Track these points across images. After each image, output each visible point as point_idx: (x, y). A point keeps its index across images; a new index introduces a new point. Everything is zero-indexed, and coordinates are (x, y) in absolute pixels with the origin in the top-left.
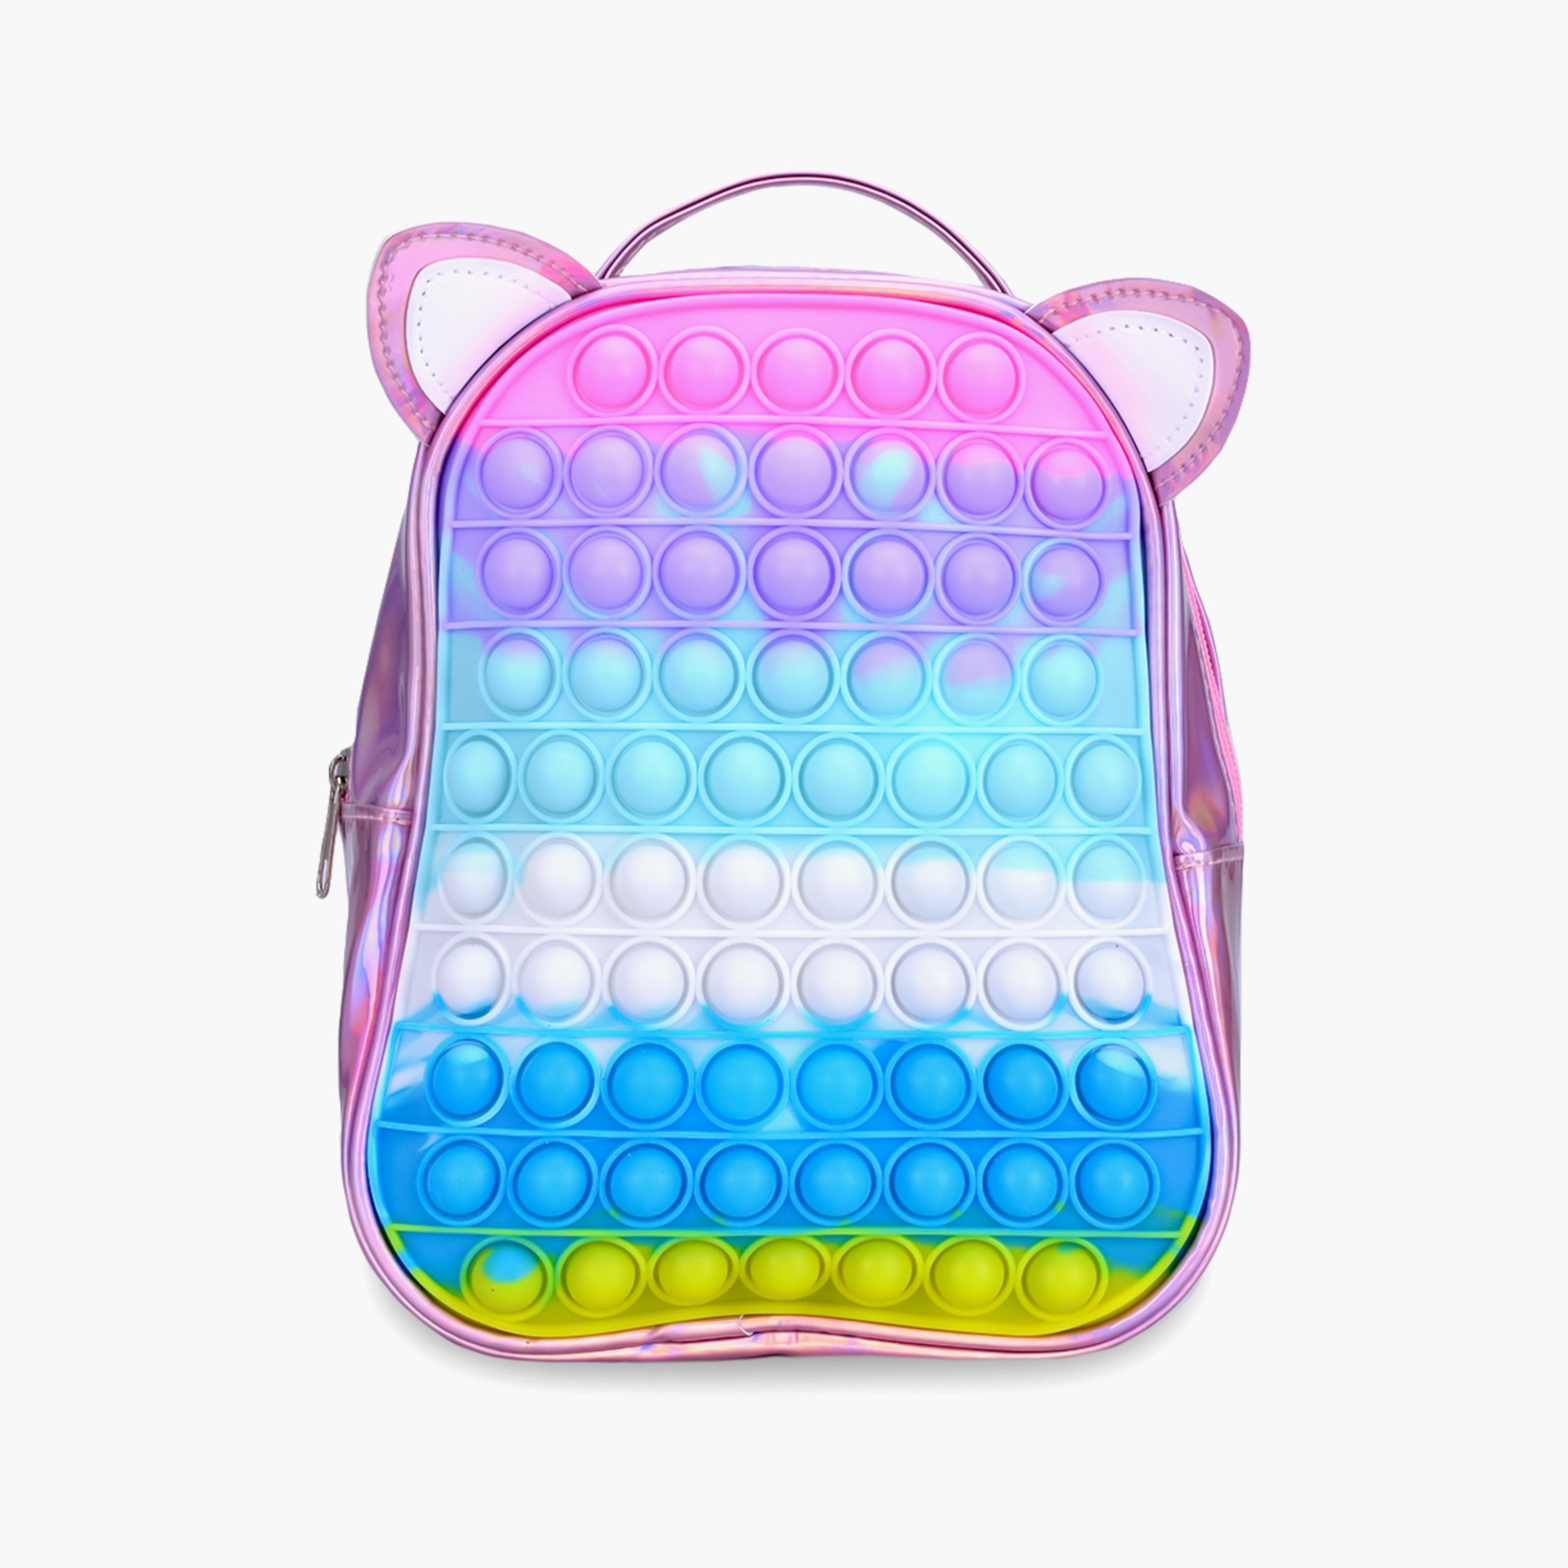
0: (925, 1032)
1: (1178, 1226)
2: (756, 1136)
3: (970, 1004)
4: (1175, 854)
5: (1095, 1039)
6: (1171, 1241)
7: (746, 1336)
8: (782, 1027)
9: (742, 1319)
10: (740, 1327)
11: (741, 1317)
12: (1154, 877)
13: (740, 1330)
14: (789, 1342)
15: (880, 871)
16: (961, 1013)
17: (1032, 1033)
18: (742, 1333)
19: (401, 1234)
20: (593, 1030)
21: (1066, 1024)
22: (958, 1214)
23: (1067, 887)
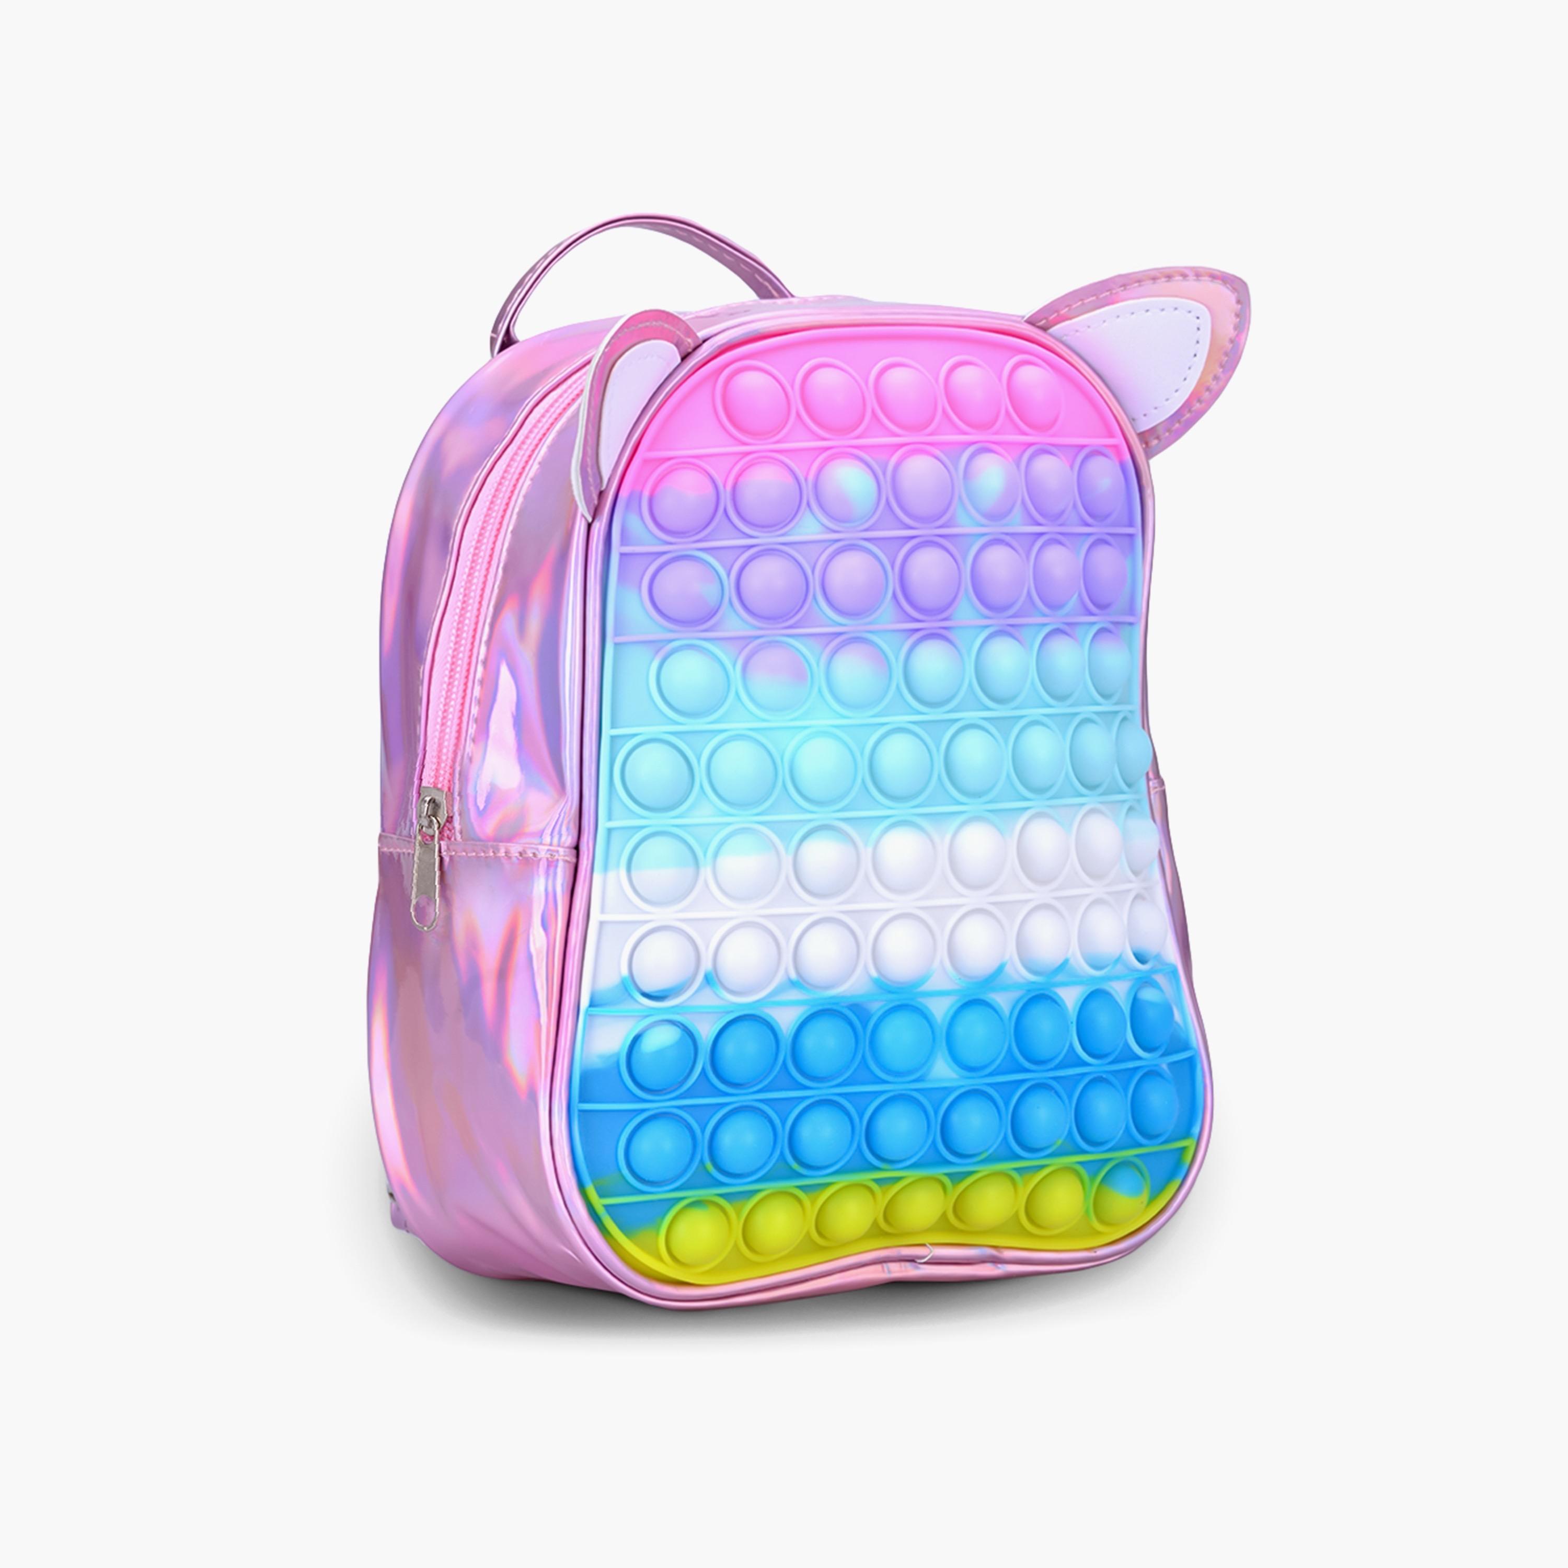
22: (1057, 1145)
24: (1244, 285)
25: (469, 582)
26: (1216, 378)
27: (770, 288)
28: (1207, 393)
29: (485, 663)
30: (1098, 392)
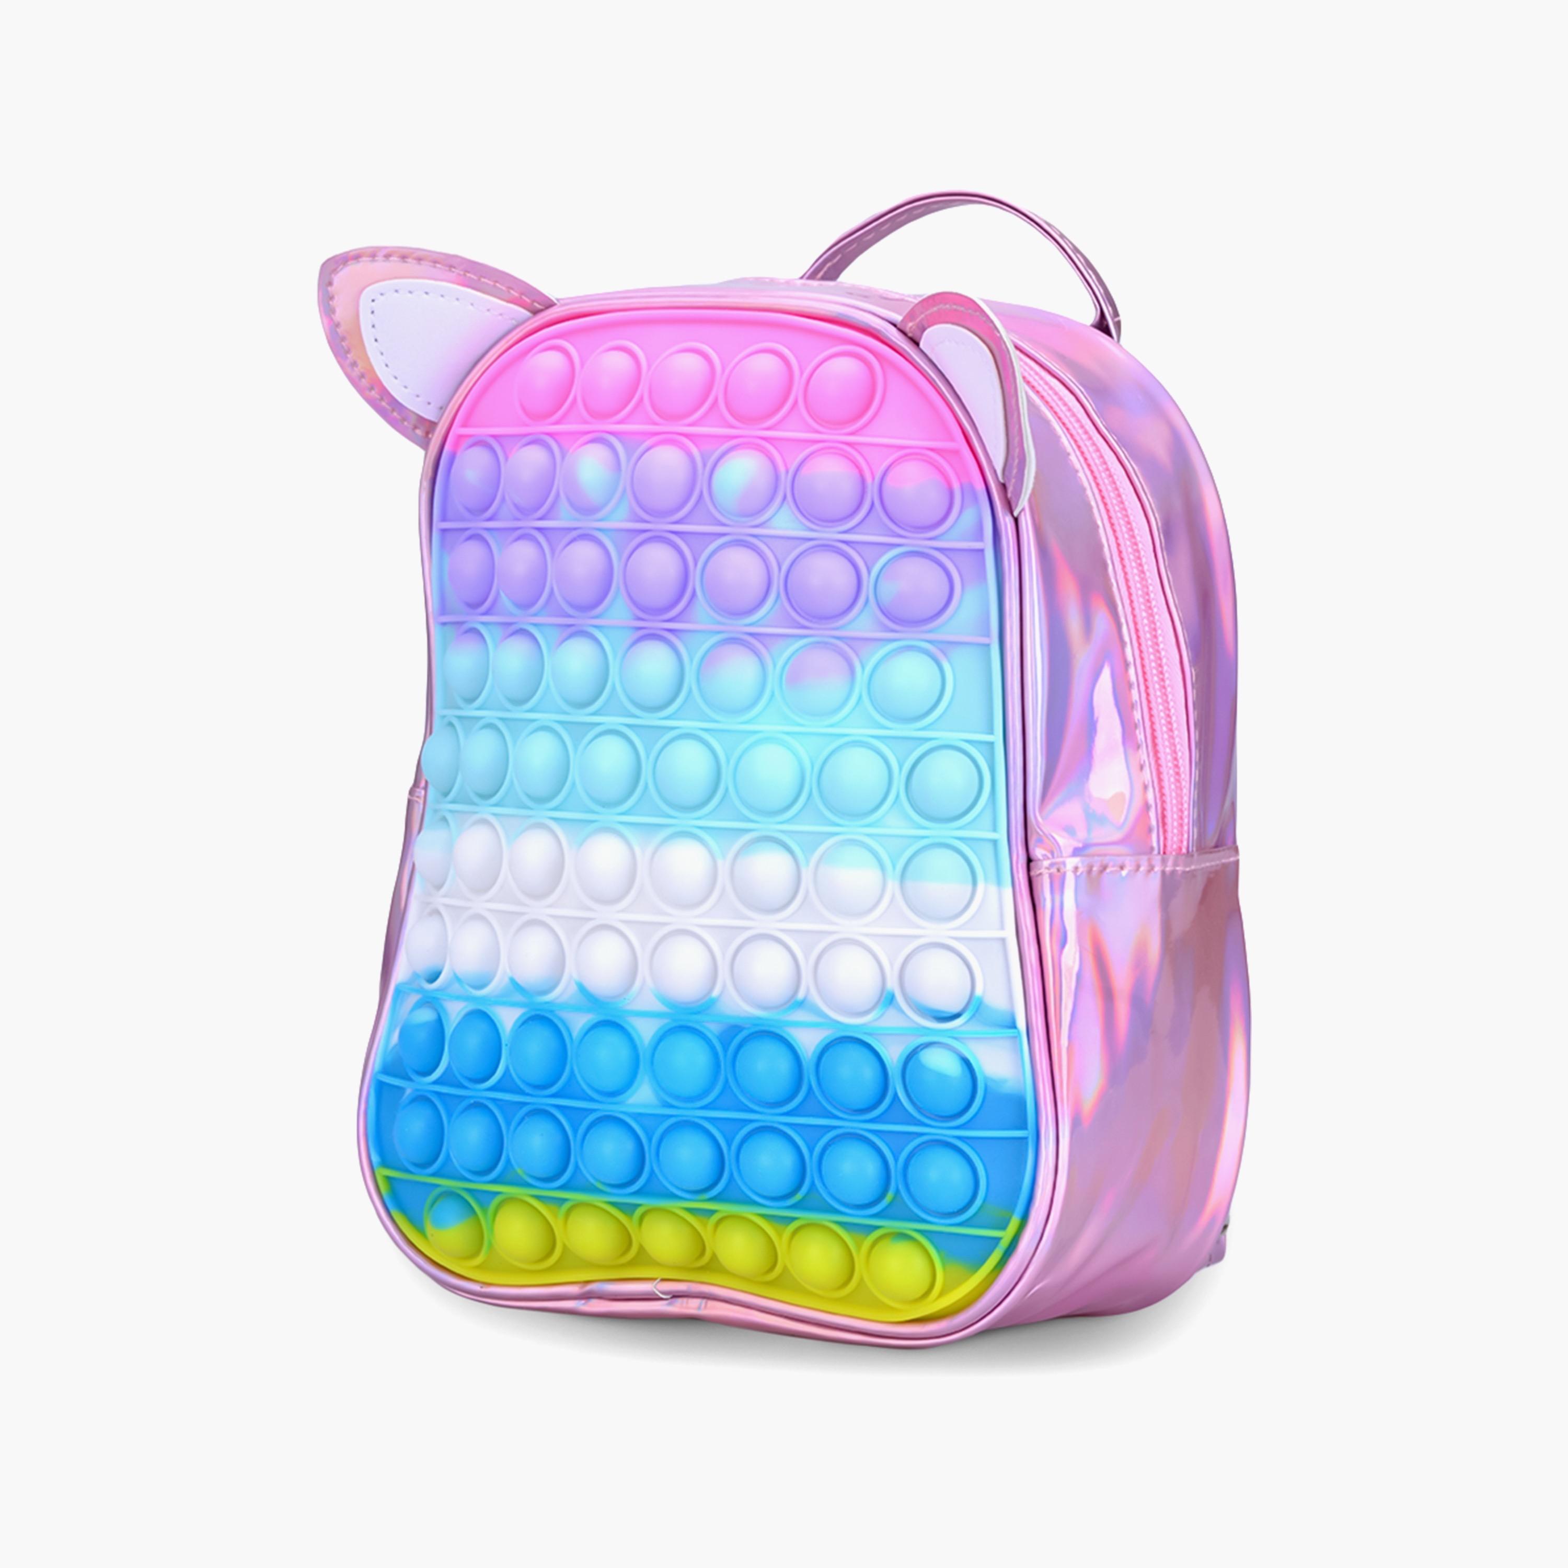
0: (759, 1018)
1: (1003, 1227)
2: (624, 1109)
3: (801, 995)
4: (1029, 860)
5: (922, 1036)
6: (997, 1240)
7: (661, 1299)
8: (639, 1006)
9: (658, 1282)
10: (655, 1290)
11: (658, 1280)
12: (999, 882)
13: (654, 1292)
14: (699, 1308)
15: (720, 862)
16: (795, 1003)
17: (857, 1026)
18: (657, 1295)
19: (389, 1179)
20: (502, 999)
21: (890, 1020)
22: (799, 1196)
23: (893, 885)
24: (324, 265)
25: (1143, 579)
26: (354, 364)
27: (829, 265)
28: (363, 380)
29: (1126, 665)
30: (471, 389)
